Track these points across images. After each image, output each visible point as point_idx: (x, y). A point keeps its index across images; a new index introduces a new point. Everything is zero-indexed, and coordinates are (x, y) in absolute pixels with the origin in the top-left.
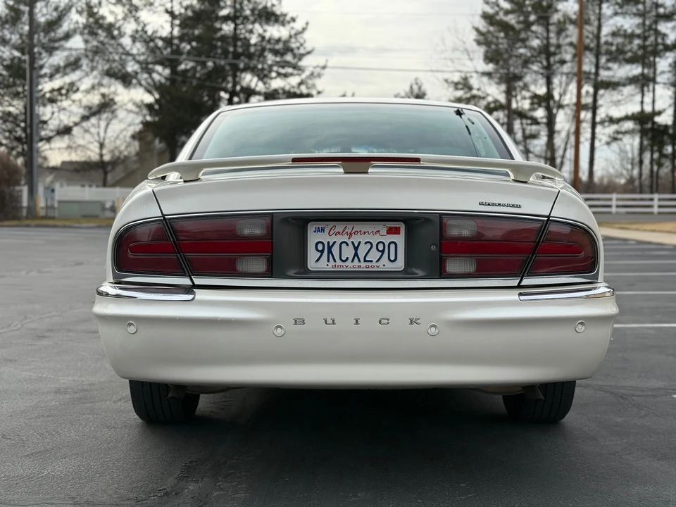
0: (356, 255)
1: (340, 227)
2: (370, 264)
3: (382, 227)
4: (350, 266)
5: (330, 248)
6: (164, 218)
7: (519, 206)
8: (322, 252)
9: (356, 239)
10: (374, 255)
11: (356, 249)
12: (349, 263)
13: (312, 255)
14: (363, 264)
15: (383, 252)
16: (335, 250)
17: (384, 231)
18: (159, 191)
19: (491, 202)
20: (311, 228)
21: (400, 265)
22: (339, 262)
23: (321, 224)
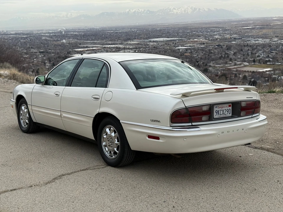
0: (223, 113)
1: (220, 106)
2: (225, 115)
3: (227, 105)
4: (222, 116)
5: (218, 112)
6: (186, 107)
7: (252, 98)
8: (217, 113)
9: (223, 109)
10: (226, 112)
11: (223, 111)
12: (222, 115)
13: (215, 114)
14: (224, 115)
15: (228, 112)
16: (219, 112)
17: (228, 106)
18: (184, 100)
19: (248, 97)
20: (215, 107)
21: (231, 115)
22: (220, 115)
23: (216, 106)
